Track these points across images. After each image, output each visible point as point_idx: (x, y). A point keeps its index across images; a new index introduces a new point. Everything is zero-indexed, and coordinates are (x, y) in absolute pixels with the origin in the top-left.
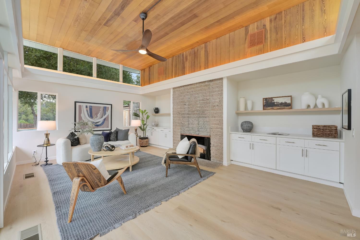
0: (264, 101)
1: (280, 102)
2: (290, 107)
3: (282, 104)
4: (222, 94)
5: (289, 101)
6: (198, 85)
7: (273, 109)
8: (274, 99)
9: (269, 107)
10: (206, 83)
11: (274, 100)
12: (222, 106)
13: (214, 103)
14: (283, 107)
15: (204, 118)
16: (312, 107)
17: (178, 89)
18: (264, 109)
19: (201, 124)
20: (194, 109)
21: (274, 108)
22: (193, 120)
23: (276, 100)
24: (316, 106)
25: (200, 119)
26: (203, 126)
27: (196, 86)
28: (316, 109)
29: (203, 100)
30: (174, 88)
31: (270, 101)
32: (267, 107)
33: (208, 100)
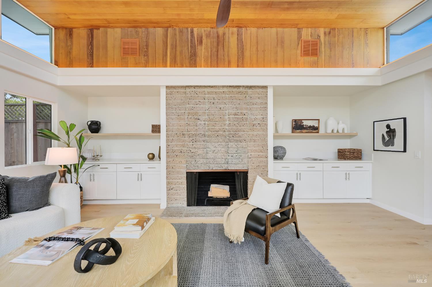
0: (294, 123)
1: (309, 125)
2: (317, 131)
3: (310, 127)
4: (266, 108)
5: (316, 125)
6: (225, 90)
7: (302, 132)
8: (303, 121)
9: (298, 130)
10: (241, 89)
11: (303, 123)
12: (266, 125)
13: (253, 120)
14: (311, 131)
15: (237, 142)
16: (335, 131)
17: (183, 90)
18: (293, 132)
19: (233, 152)
20: (217, 128)
21: (304, 131)
22: (216, 145)
23: (305, 123)
24: (338, 132)
25: (231, 144)
26: (237, 155)
27: (221, 91)
28: (338, 134)
29: (235, 114)
30: (167, 87)
31: (299, 123)
32: (296, 130)
33: (245, 115)
